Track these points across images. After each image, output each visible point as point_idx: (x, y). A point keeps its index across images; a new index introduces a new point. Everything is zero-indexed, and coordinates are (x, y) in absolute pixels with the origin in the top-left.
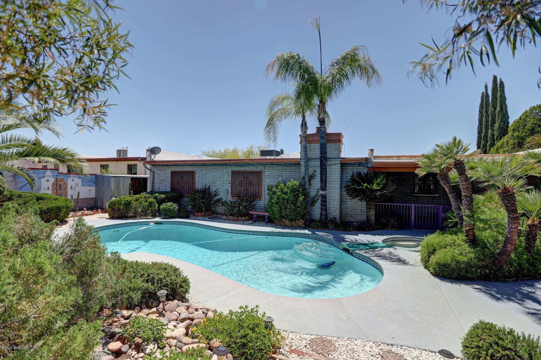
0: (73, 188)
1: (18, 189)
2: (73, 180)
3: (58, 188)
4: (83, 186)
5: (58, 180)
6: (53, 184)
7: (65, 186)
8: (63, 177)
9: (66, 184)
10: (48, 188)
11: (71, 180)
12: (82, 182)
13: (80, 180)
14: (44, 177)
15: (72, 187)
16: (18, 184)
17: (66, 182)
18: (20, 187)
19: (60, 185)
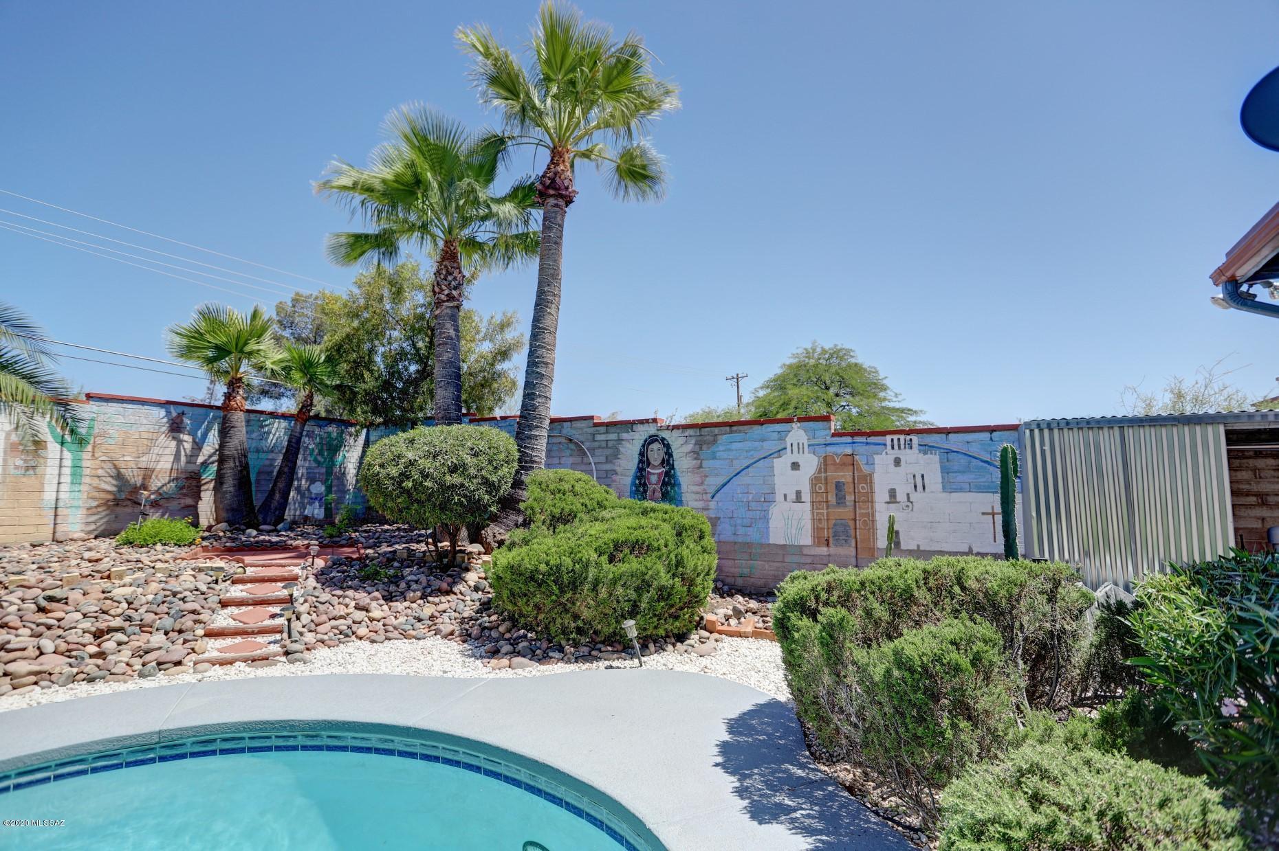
0: (901, 497)
1: (709, 496)
2: (897, 462)
3: (832, 499)
4: (949, 487)
5: (829, 462)
6: (815, 481)
7: (862, 488)
8: (848, 450)
9: (868, 479)
10: (798, 493)
11: (891, 459)
12: (945, 471)
13: (934, 459)
14: (780, 452)
15: (893, 493)
16: (709, 480)
17: (866, 469)
18: (712, 490)
19: (839, 486)
